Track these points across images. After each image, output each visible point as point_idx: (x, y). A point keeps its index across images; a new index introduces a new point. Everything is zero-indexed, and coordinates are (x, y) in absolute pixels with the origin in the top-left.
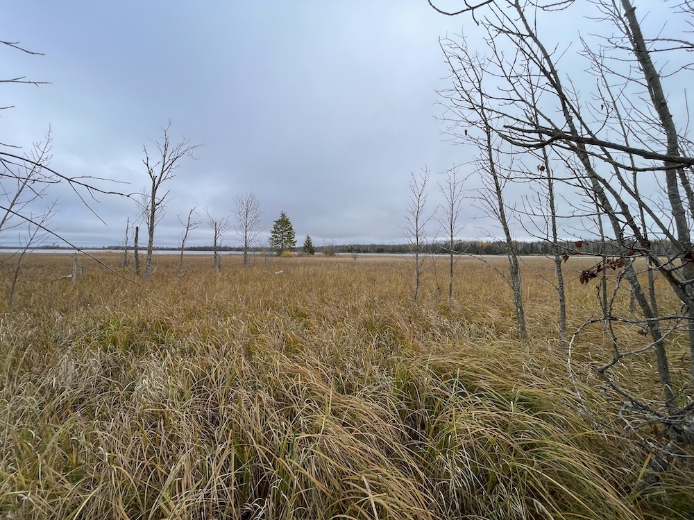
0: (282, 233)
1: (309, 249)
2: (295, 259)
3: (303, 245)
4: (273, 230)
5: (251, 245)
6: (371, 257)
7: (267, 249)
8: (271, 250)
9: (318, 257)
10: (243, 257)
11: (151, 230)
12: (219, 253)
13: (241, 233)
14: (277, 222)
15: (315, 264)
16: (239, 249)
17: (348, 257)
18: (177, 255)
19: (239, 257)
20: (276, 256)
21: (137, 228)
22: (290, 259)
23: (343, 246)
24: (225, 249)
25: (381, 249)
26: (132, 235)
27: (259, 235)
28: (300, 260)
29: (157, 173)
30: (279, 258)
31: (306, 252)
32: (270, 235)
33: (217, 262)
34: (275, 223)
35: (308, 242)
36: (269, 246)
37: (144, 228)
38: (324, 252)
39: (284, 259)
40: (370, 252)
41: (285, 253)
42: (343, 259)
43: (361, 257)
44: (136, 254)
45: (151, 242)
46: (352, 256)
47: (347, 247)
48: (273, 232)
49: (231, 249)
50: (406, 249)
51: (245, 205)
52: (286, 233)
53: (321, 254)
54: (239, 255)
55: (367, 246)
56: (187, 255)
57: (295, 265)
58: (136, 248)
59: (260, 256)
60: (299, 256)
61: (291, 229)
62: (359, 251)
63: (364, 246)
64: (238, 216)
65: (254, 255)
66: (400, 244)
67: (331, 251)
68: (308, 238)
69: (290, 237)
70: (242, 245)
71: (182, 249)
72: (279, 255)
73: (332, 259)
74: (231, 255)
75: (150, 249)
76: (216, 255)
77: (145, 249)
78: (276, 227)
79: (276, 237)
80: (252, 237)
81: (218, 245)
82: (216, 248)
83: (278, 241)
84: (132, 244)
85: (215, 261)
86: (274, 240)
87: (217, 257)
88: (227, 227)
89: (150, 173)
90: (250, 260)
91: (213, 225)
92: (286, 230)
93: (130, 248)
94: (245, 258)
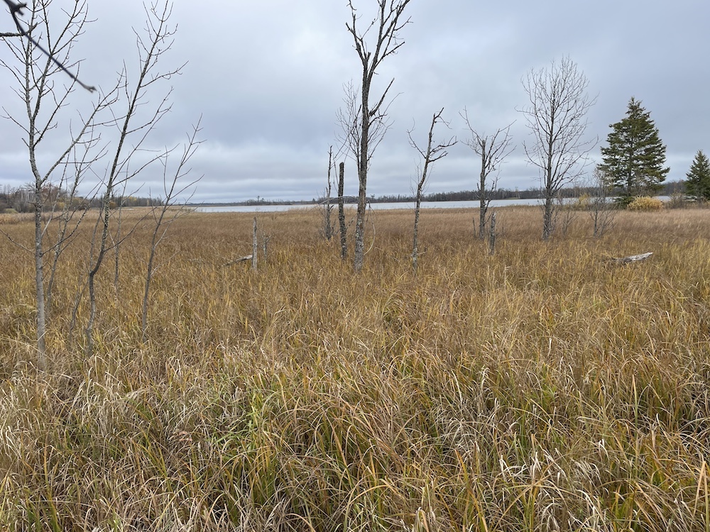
0: (630, 151)
1: (703, 185)
2: (665, 213)
3: (685, 179)
4: (608, 145)
7: (591, 192)
10: (540, 215)
11: (363, 167)
14: (618, 126)
19: (528, 213)
20: (612, 207)
21: (342, 165)
22: (654, 215)
28: (683, 217)
30: (621, 215)
31: (692, 193)
32: (600, 159)
33: (485, 226)
34: (612, 131)
35: (701, 170)
36: (596, 184)
39: (635, 214)
41: (638, 200)
44: (341, 210)
48: (606, 152)
49: (509, 195)
51: (549, 91)
52: (641, 152)
54: (527, 207)
58: (340, 200)
60: (674, 206)
61: (654, 139)
65: (561, 208)
68: (701, 158)
69: (651, 161)
71: (419, 199)
72: (624, 204)
74: (511, 208)
78: (613, 139)
79: (615, 162)
80: (563, 167)
81: (488, 188)
83: (618, 171)
84: (334, 195)
85: (482, 225)
86: (611, 168)
87: (487, 215)
88: (508, 149)
89: (359, 49)
90: (559, 218)
91: (479, 148)
92: (640, 145)
93: (333, 201)
94: (547, 216)
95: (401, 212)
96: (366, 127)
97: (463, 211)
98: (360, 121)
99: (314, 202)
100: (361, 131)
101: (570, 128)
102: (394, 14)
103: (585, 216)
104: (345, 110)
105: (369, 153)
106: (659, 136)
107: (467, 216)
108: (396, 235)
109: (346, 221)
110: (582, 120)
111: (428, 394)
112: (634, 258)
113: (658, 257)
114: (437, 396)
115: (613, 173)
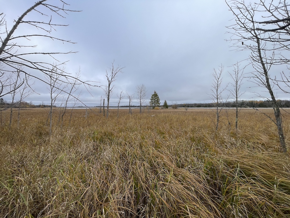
0: (155, 99)
1: (166, 106)
2: (160, 110)
3: (163, 105)
4: (151, 98)
5: (143, 105)
6: (194, 109)
8: (150, 106)
9: (170, 109)
10: (140, 109)
11: (108, 100)
12: (131, 108)
13: (139, 100)
14: (153, 95)
15: (168, 112)
16: (138, 107)
17: (183, 109)
18: (117, 109)
19: (138, 110)
21: (104, 99)
22: (158, 110)
23: (181, 105)
24: (133, 107)
25: (199, 106)
26: (102, 102)
27: (145, 101)
28: (162, 110)
29: (110, 79)
31: (164, 107)
32: (150, 101)
33: (130, 112)
34: (152, 96)
35: (165, 103)
36: (149, 105)
37: (106, 99)
38: (172, 107)
39: (155, 110)
40: (194, 107)
41: (156, 108)
42: (181, 110)
43: (189, 109)
44: (104, 109)
45: (108, 104)
46: (185, 109)
47: (183, 105)
50: (212, 106)
51: (140, 89)
52: (156, 100)
55: (193, 104)
56: (120, 109)
57: (160, 113)
58: (104, 107)
59: (146, 109)
60: (161, 109)
61: (158, 98)
62: (188, 107)
63: (191, 104)
64: (138, 93)
66: (209, 103)
67: (175, 107)
68: (165, 101)
69: (158, 101)
70: (139, 105)
71: (118, 107)
72: (154, 109)
73: (176, 110)
75: (108, 107)
76: (130, 109)
77: (106, 107)
82: (130, 106)
83: (153, 103)
86: (152, 102)
88: (134, 98)
92: (156, 99)
96: (109, 93)
102: (114, 75)
105: (110, 97)
107: (127, 110)
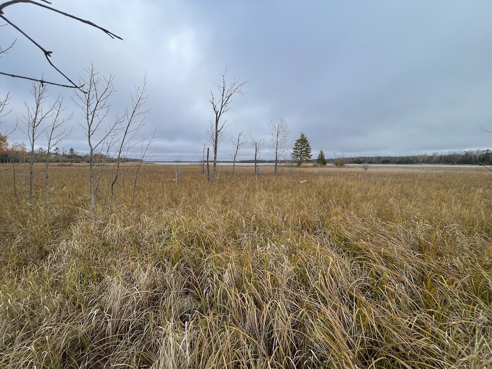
0: (301, 149)
1: (322, 161)
2: (311, 169)
4: (295, 147)
7: (289, 161)
8: (292, 162)
11: (216, 149)
14: (298, 141)
17: (358, 168)
19: (270, 168)
20: (296, 166)
21: (208, 148)
22: (307, 169)
26: (206, 153)
30: (298, 169)
31: (319, 163)
33: (257, 173)
34: (296, 142)
35: (321, 156)
38: (334, 163)
41: (303, 164)
44: (208, 165)
45: (215, 157)
47: (353, 159)
48: (294, 149)
49: (265, 162)
51: (277, 128)
52: (304, 149)
53: (332, 165)
54: (270, 166)
55: (372, 158)
56: (236, 166)
58: (208, 162)
59: (285, 166)
60: (314, 166)
61: (308, 146)
63: (369, 158)
64: (272, 137)
65: (280, 166)
67: (340, 163)
68: (322, 152)
69: (307, 151)
71: (234, 162)
72: (299, 166)
74: (265, 165)
75: (215, 162)
78: (296, 145)
79: (296, 152)
80: (281, 153)
81: (257, 159)
82: (256, 161)
83: (298, 155)
84: (206, 159)
85: (255, 171)
86: (295, 154)
87: (257, 167)
88: (264, 146)
89: (215, 109)
90: (279, 169)
91: (255, 145)
93: (205, 162)
94: (276, 168)
95: (229, 166)
96: (217, 136)
97: (250, 166)
98: (215, 134)
99: (199, 162)
100: (215, 137)
101: (283, 140)
102: (227, 98)
103: (287, 169)
104: (210, 130)
105: (218, 145)
106: (309, 144)
107: (250, 168)
108: (227, 173)
109: (209, 168)
110: (286, 138)
111: (235, 226)
112: (301, 182)
113: (308, 182)
114: (238, 226)
115: (296, 156)
